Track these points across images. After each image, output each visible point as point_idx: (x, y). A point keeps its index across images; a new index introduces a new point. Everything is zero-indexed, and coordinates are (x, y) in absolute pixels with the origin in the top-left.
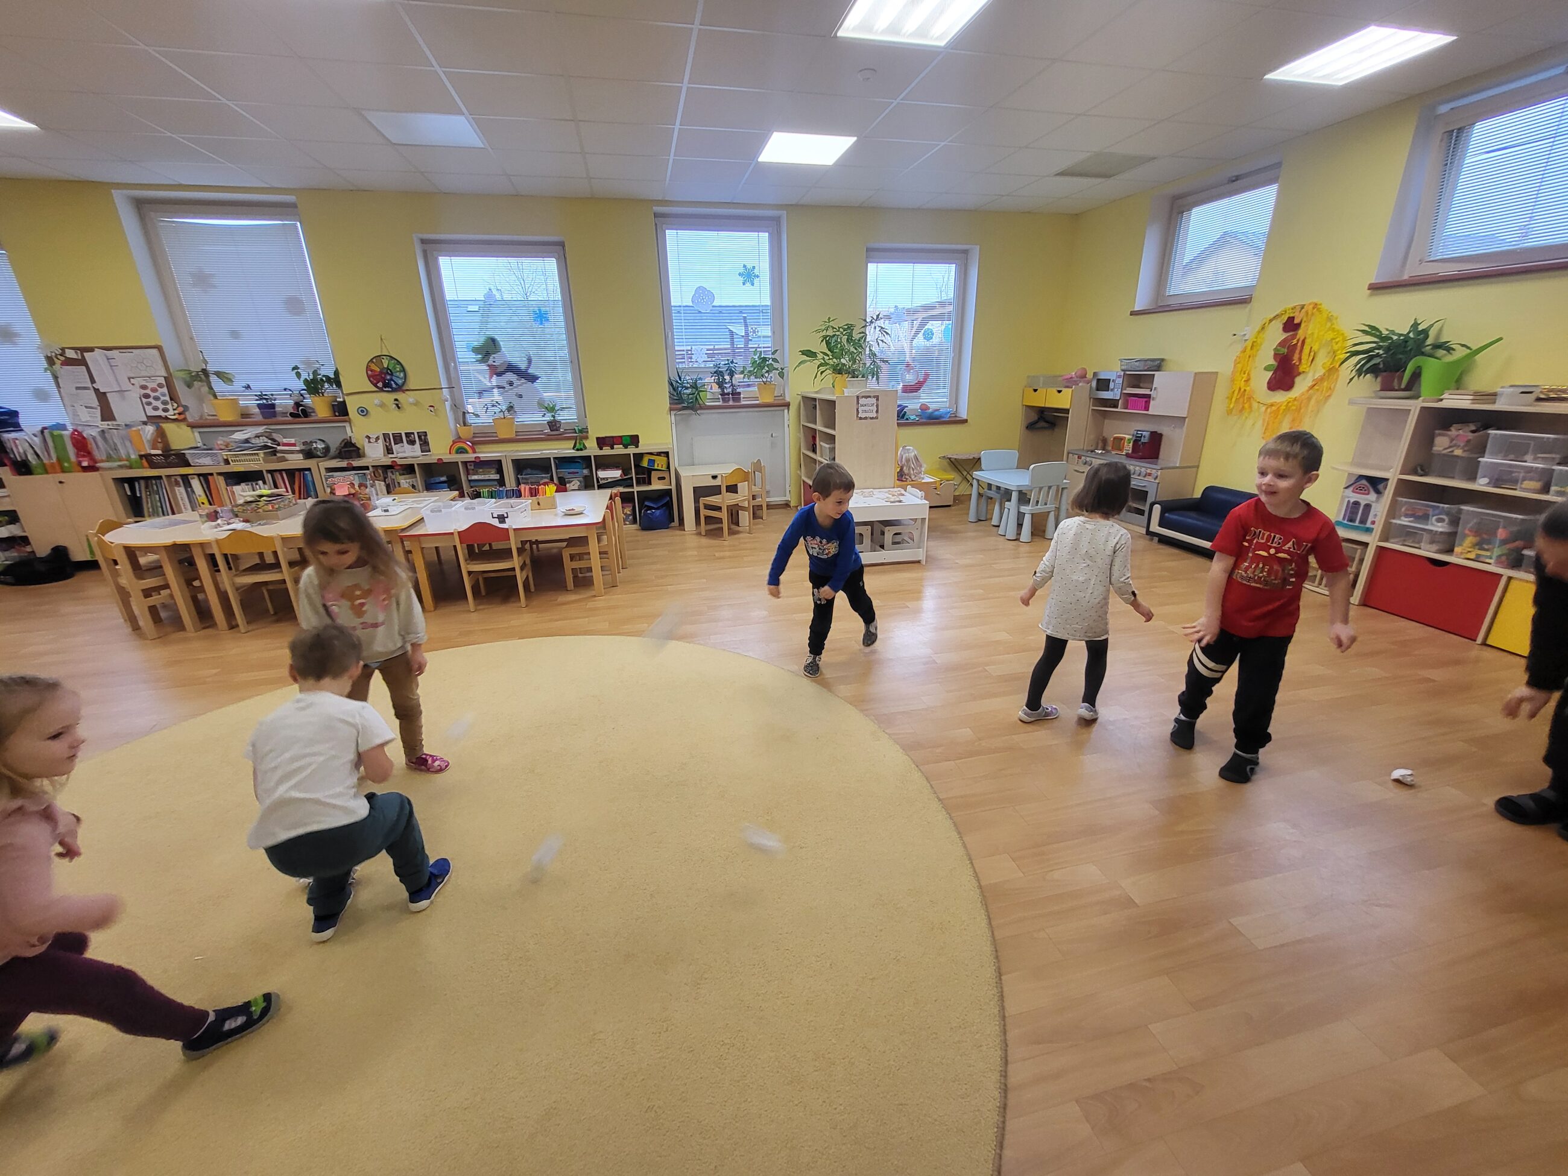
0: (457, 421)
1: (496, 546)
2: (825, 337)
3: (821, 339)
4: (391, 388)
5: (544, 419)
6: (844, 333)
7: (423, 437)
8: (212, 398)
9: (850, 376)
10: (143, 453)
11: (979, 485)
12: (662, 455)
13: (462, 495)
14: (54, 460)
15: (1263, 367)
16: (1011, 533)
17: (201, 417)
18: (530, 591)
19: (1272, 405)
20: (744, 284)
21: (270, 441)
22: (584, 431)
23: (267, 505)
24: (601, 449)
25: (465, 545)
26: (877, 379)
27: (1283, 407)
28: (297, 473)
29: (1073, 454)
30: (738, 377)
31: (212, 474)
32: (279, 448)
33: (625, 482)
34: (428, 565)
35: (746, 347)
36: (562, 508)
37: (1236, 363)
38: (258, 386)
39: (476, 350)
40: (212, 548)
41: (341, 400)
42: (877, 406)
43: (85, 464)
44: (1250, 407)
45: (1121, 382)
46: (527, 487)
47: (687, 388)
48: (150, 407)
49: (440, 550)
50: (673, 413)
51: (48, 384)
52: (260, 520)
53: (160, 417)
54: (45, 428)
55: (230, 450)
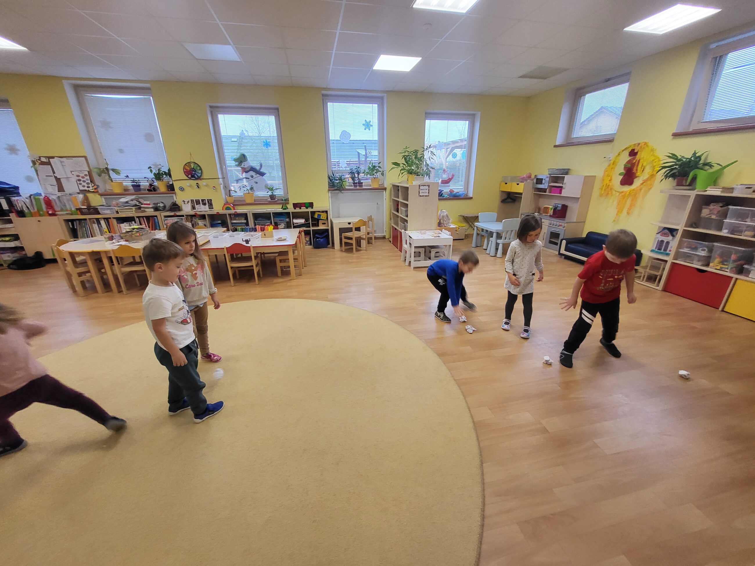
0: (226, 194)
1: (244, 255)
2: (404, 156)
3: (402, 157)
4: (195, 177)
5: (268, 194)
6: (414, 154)
7: (210, 202)
8: (110, 181)
9: (416, 175)
10: (78, 208)
11: (477, 229)
12: (325, 212)
13: (228, 230)
14: (36, 210)
15: (618, 174)
16: (492, 253)
17: (105, 190)
18: (260, 277)
19: (622, 192)
20: (365, 129)
21: (138, 202)
22: (287, 201)
23: (136, 233)
24: (295, 209)
25: (229, 254)
26: (429, 177)
27: (628, 193)
28: (151, 218)
30: (362, 175)
31: (110, 218)
32: (142, 206)
33: (306, 225)
35: (366, 160)
36: (276, 237)
37: (606, 171)
38: (132, 176)
39: (235, 160)
40: (110, 253)
41: (171, 183)
42: (429, 190)
43: (50, 212)
44: (612, 193)
45: (548, 180)
46: (260, 227)
47: (337, 180)
48: (81, 185)
49: (218, 256)
50: (330, 192)
51: (34, 174)
52: (133, 241)
53: (86, 190)
54: (31, 195)
55: (119, 207)
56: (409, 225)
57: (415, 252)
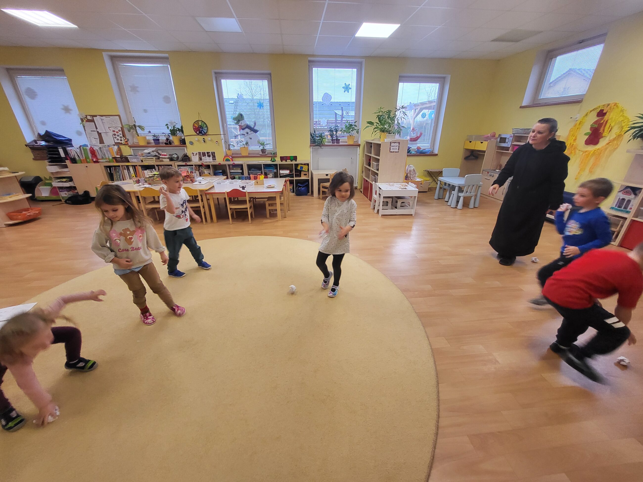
0: (226, 148)
1: (240, 199)
2: (378, 116)
3: (376, 116)
4: (202, 134)
5: (260, 148)
6: (387, 114)
7: (213, 154)
8: (137, 136)
9: (388, 133)
10: (113, 157)
11: (441, 183)
12: (306, 165)
13: (227, 178)
14: (84, 157)
15: (584, 134)
16: (453, 205)
17: (133, 143)
18: (253, 217)
19: (586, 152)
20: (344, 92)
21: (157, 153)
22: (275, 154)
23: (157, 178)
24: (282, 161)
25: (228, 198)
26: (400, 135)
27: (592, 153)
29: (485, 171)
30: (339, 133)
31: (137, 166)
32: (161, 156)
33: (291, 175)
34: (215, 205)
35: (342, 120)
36: (266, 185)
37: (570, 131)
38: (154, 132)
39: (234, 119)
40: (138, 194)
41: (183, 138)
42: (399, 147)
43: (94, 160)
44: (575, 152)
45: (512, 139)
46: (253, 176)
47: (318, 137)
48: (116, 139)
49: (219, 199)
50: (311, 147)
51: (81, 129)
52: (155, 184)
53: (119, 143)
54: (81, 146)
55: (143, 157)
56: (379, 178)
57: (383, 202)
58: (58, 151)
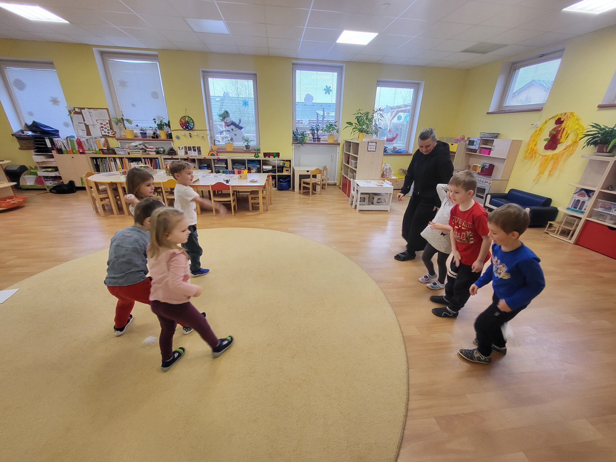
0: (211, 143)
1: (224, 192)
2: (357, 117)
3: (355, 118)
4: (188, 129)
5: (244, 144)
6: (365, 115)
7: (199, 149)
8: (124, 129)
9: (366, 133)
10: (100, 148)
12: (288, 161)
13: (212, 172)
14: (71, 148)
15: (544, 139)
17: (121, 136)
18: (235, 210)
19: (545, 156)
20: (326, 94)
21: (144, 147)
22: (258, 151)
24: (265, 157)
25: (213, 190)
26: (377, 135)
27: (550, 157)
28: (153, 160)
30: (320, 132)
31: (123, 158)
32: (147, 149)
33: (273, 171)
35: (324, 120)
36: (249, 179)
37: (532, 136)
38: (141, 125)
39: (220, 116)
41: (170, 132)
42: (376, 146)
43: (81, 151)
44: (535, 156)
45: (479, 142)
46: (237, 170)
47: (300, 135)
48: (104, 131)
49: (203, 191)
50: (293, 145)
51: (70, 121)
53: (106, 135)
54: (68, 137)
55: (130, 149)
56: (357, 175)
57: (360, 198)
58: (45, 142)
